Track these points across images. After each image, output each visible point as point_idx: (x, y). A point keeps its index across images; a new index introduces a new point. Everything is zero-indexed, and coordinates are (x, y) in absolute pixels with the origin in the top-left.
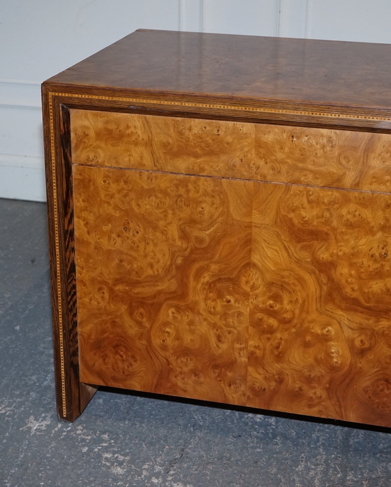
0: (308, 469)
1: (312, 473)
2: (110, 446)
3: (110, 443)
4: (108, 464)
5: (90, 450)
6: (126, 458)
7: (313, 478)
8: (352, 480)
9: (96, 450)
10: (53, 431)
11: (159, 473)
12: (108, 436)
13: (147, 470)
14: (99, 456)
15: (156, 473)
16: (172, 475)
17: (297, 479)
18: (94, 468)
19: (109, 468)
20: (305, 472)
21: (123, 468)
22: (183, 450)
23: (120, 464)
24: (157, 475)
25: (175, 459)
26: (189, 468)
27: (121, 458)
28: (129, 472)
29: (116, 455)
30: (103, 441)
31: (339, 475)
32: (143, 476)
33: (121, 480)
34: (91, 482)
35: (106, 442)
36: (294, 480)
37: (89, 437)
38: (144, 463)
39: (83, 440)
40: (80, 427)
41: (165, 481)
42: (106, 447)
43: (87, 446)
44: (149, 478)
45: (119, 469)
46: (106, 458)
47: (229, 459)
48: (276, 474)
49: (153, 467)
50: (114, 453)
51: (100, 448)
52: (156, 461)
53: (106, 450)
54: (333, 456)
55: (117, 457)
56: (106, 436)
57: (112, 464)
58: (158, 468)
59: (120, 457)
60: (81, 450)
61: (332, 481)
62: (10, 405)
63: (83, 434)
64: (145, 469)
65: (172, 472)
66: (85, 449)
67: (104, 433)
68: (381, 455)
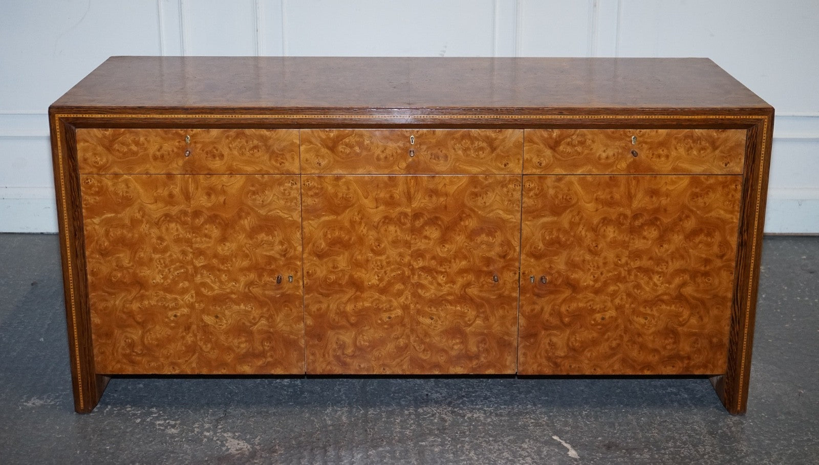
0: (336, 411)
1: (339, 413)
2: (160, 415)
3: (160, 414)
4: (162, 428)
5: (143, 421)
6: (177, 422)
7: (340, 416)
8: (373, 414)
9: (148, 420)
10: (105, 411)
11: (210, 428)
12: (156, 409)
13: (198, 427)
14: (152, 424)
15: (206, 429)
16: (221, 429)
17: (327, 418)
18: (151, 432)
19: (164, 430)
20: (333, 413)
21: (177, 429)
22: (225, 411)
23: (173, 426)
24: (208, 430)
25: (220, 418)
26: (233, 422)
27: (173, 423)
28: (182, 431)
29: (168, 421)
30: (152, 413)
31: (361, 412)
32: (195, 432)
33: (177, 437)
34: (151, 441)
35: (155, 413)
36: (325, 419)
37: (139, 412)
38: (194, 423)
39: (134, 415)
40: (128, 406)
41: (215, 433)
42: (157, 417)
43: (139, 418)
44: (202, 433)
45: (173, 430)
46: (159, 424)
47: (267, 412)
48: (309, 418)
49: (202, 425)
50: (165, 420)
51: (151, 418)
52: (204, 422)
53: (157, 418)
54: (354, 400)
55: (169, 422)
56: (154, 410)
57: (166, 427)
58: (207, 426)
59: (171, 422)
60: (135, 422)
61: (356, 416)
62: (57, 397)
63: (133, 411)
64: (196, 427)
65: (220, 427)
66: (139, 420)
67: (152, 407)
68: (394, 395)
